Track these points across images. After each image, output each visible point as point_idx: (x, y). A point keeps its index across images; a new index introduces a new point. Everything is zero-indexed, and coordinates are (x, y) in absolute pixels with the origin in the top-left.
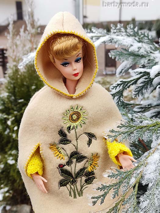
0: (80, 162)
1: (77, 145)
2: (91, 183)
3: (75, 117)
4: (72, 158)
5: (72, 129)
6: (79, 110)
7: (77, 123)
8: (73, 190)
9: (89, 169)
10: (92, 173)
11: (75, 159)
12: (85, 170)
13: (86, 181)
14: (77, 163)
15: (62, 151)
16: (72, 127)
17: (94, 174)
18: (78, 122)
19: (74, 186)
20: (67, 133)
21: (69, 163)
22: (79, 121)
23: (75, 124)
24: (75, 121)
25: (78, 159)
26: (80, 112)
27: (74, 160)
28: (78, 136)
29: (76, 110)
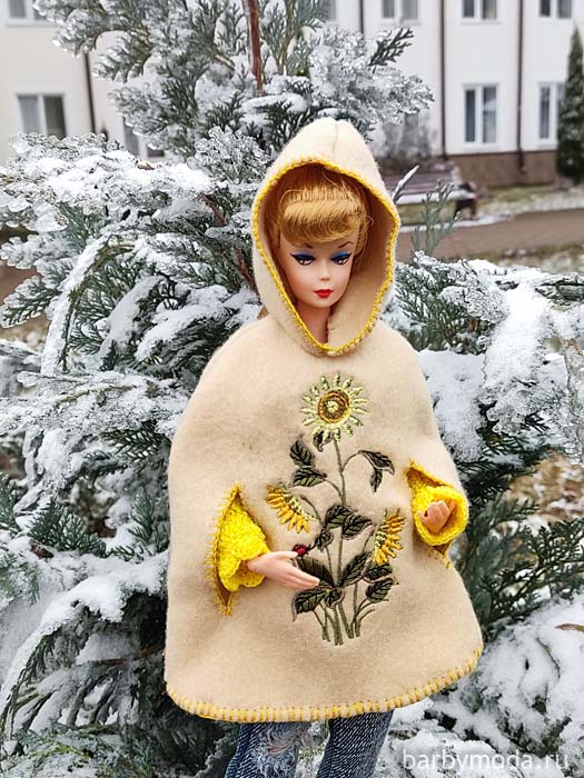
0: (352, 535)
1: (344, 484)
2: (381, 599)
3: (333, 406)
4: (330, 525)
5: (327, 442)
6: (343, 387)
7: (339, 424)
8: (331, 621)
9: (377, 557)
10: (384, 569)
11: (340, 528)
12: (365, 559)
13: (369, 593)
14: (344, 541)
15: (302, 506)
16: (325, 436)
17: (389, 572)
18: (342, 421)
19: (335, 611)
20: (314, 450)
21: (322, 540)
22: (346, 417)
23: (333, 426)
24: (333, 417)
25: (348, 528)
26: (345, 391)
27: (337, 531)
28: (343, 459)
29: (336, 388)
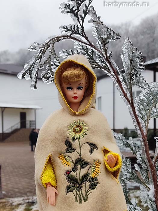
3: (78, 129)
4: (77, 164)
5: (76, 140)
6: (81, 124)
13: (90, 186)
17: (97, 180)
18: (81, 134)
20: (72, 142)
23: (78, 135)
24: (78, 132)
25: (82, 165)
29: (79, 124)
